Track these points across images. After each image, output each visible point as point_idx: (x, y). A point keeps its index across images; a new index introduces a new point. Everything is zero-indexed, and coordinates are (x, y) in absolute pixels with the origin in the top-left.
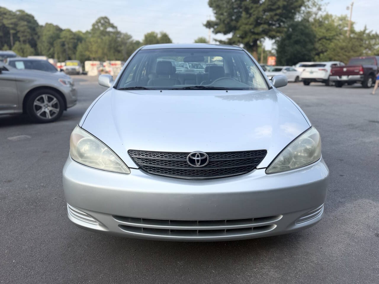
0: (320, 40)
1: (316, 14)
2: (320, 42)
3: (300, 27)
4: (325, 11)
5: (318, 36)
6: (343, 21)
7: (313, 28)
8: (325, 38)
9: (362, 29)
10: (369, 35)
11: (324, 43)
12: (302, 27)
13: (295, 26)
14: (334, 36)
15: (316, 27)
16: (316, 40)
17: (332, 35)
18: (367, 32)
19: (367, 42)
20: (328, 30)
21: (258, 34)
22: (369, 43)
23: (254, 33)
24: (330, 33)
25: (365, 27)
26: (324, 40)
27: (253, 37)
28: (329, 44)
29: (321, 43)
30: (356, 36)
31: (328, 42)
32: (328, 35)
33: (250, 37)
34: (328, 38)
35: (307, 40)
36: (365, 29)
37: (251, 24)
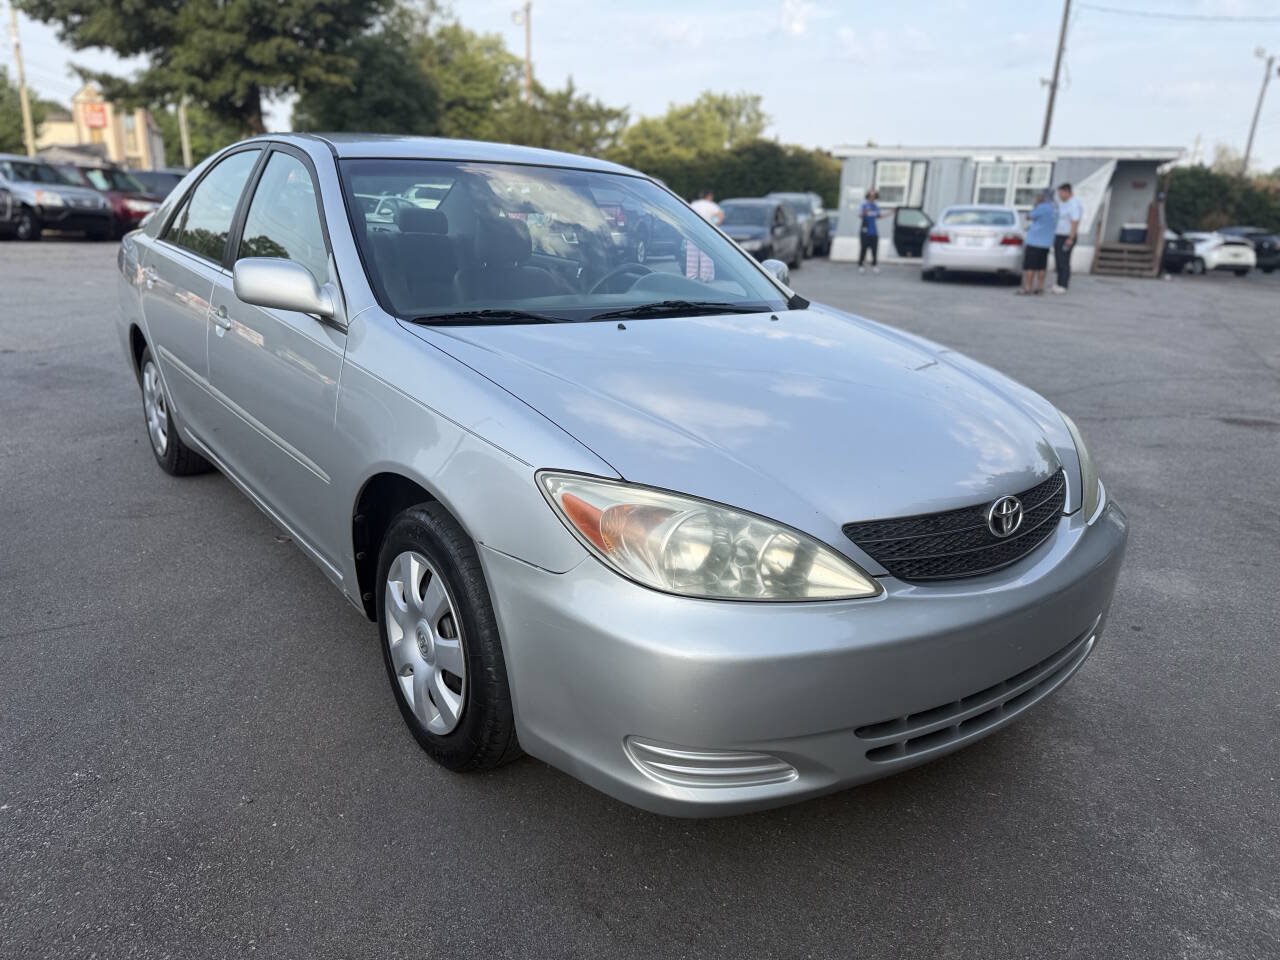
0: (450, 106)
1: (425, 22)
2: (451, 114)
3: (388, 59)
4: (450, 15)
5: (442, 96)
6: (494, 53)
7: (424, 66)
8: (462, 102)
9: (563, 87)
10: (580, 106)
11: (462, 121)
12: (394, 61)
13: (370, 54)
14: (488, 99)
15: (431, 64)
16: (441, 106)
17: (481, 94)
18: (576, 96)
19: (579, 128)
20: (467, 79)
21: (260, 68)
22: (587, 130)
23: (249, 65)
24: (478, 89)
25: (570, 82)
26: (461, 109)
27: (246, 76)
28: (476, 124)
29: (455, 120)
30: (549, 107)
31: (474, 117)
32: (472, 94)
33: (236, 76)
34: (471, 103)
35: (414, 105)
36: (571, 91)
37: (233, 30)
